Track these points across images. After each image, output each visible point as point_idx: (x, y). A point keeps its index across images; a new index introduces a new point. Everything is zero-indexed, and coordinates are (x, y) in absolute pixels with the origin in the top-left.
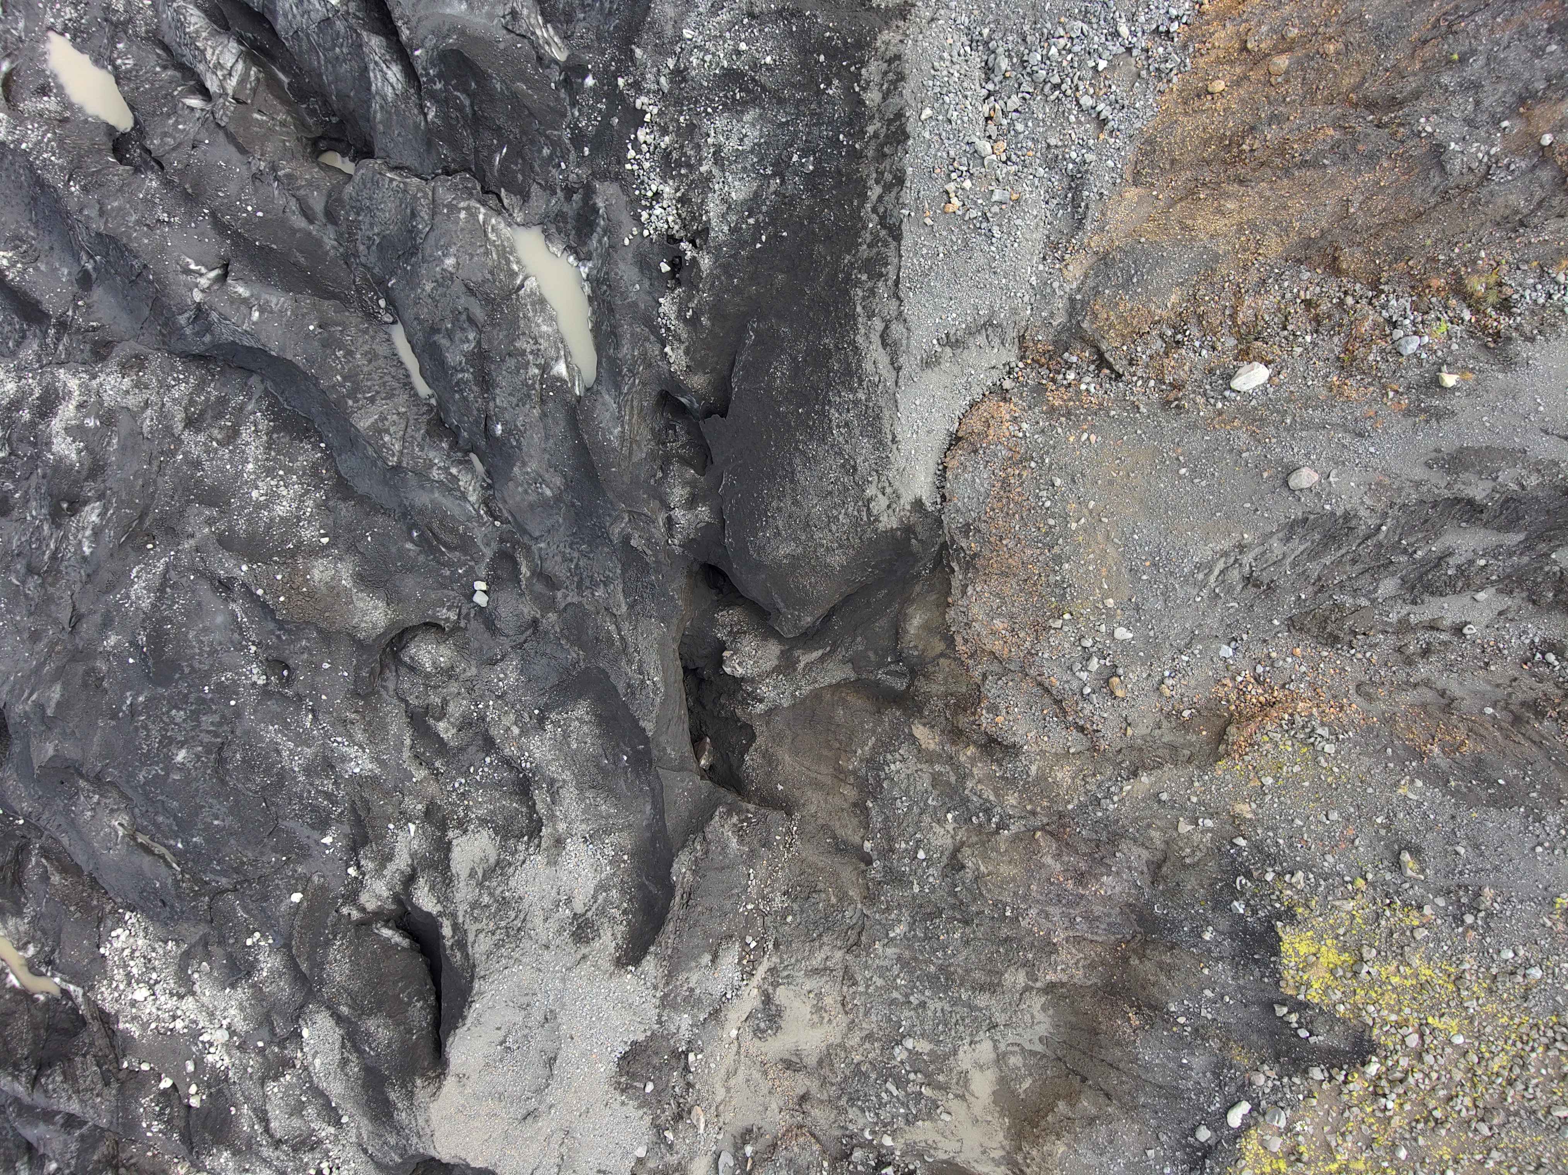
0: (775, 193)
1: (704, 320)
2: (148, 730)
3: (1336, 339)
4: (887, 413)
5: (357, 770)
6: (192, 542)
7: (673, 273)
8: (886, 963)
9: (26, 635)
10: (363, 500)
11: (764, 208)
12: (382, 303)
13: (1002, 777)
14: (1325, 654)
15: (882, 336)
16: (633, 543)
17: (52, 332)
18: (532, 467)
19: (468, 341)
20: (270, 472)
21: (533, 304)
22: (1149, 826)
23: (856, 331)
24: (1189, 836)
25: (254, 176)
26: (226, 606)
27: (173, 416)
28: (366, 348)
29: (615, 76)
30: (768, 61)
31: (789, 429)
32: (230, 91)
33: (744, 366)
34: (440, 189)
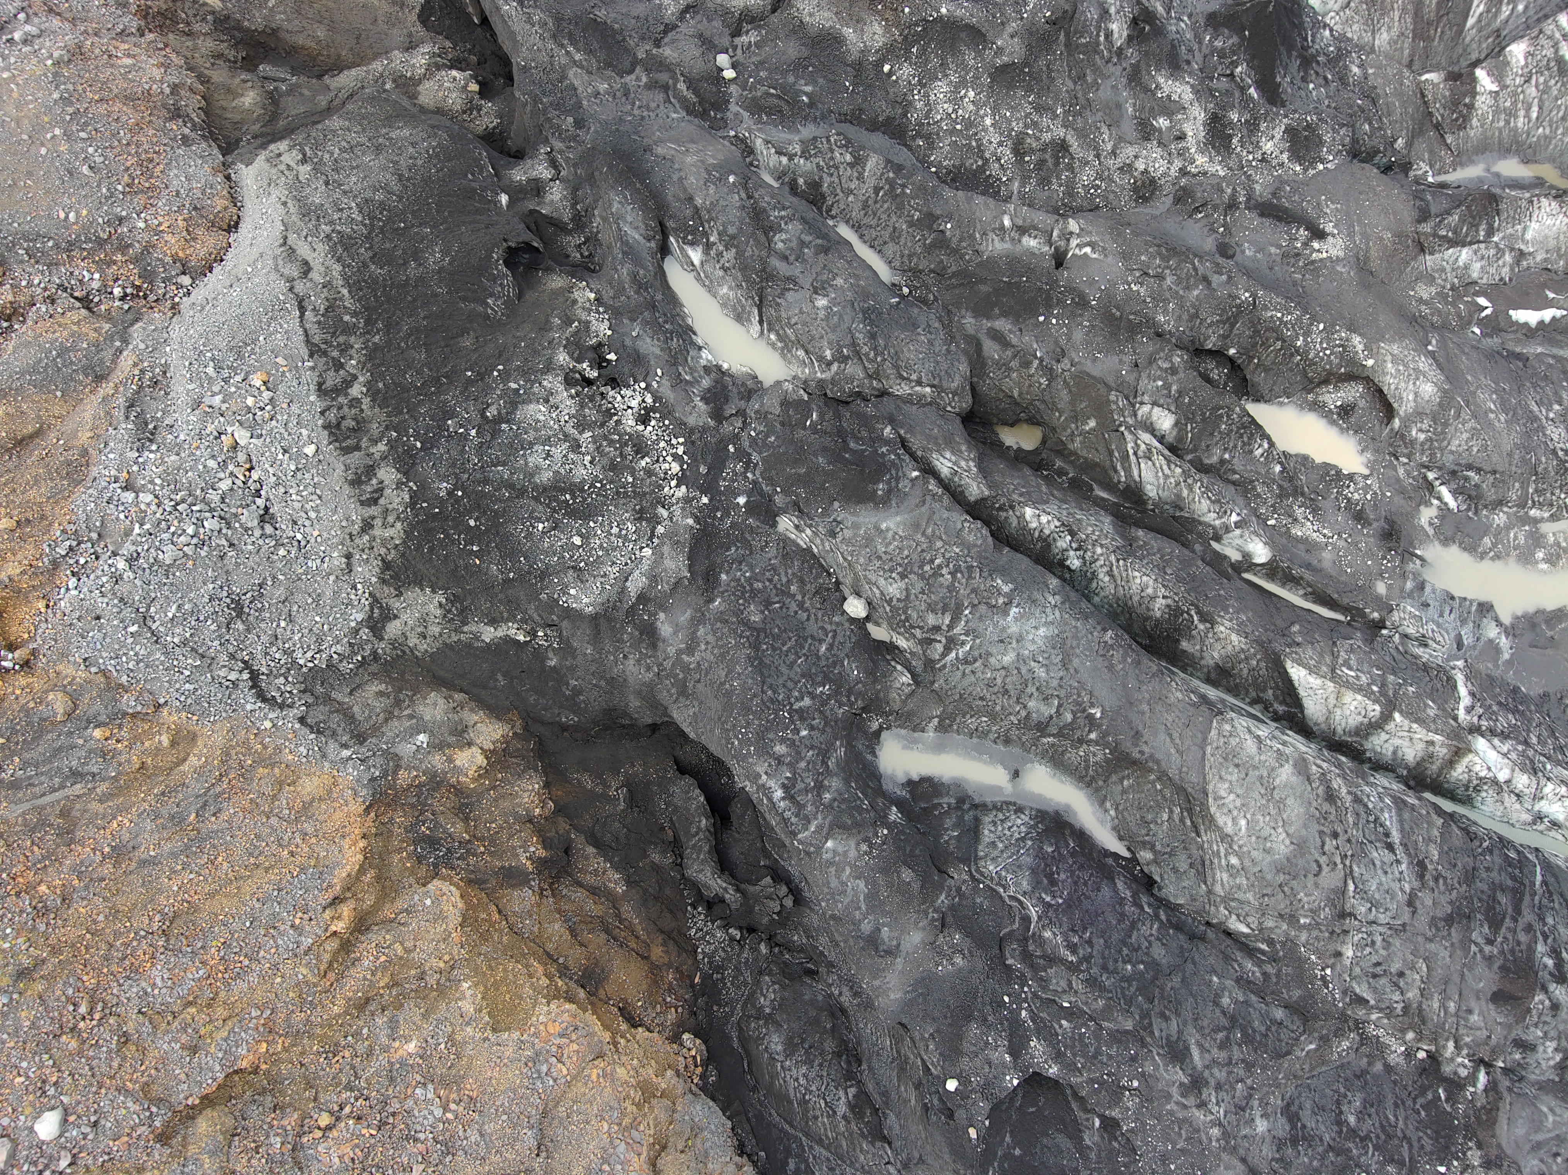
0: (489, 405)
1: (557, 321)
4: (295, 218)
6: (1010, 30)
7: (603, 354)
10: (873, 125)
11: (499, 393)
12: (906, 290)
15: (310, 268)
18: (692, 160)
19: (782, 240)
20: (969, 123)
21: (743, 308)
25: (1063, 354)
27: (1081, 145)
28: (902, 240)
29: (712, 507)
30: (541, 526)
31: (413, 213)
32: (1126, 433)
33: (494, 279)
34: (861, 374)
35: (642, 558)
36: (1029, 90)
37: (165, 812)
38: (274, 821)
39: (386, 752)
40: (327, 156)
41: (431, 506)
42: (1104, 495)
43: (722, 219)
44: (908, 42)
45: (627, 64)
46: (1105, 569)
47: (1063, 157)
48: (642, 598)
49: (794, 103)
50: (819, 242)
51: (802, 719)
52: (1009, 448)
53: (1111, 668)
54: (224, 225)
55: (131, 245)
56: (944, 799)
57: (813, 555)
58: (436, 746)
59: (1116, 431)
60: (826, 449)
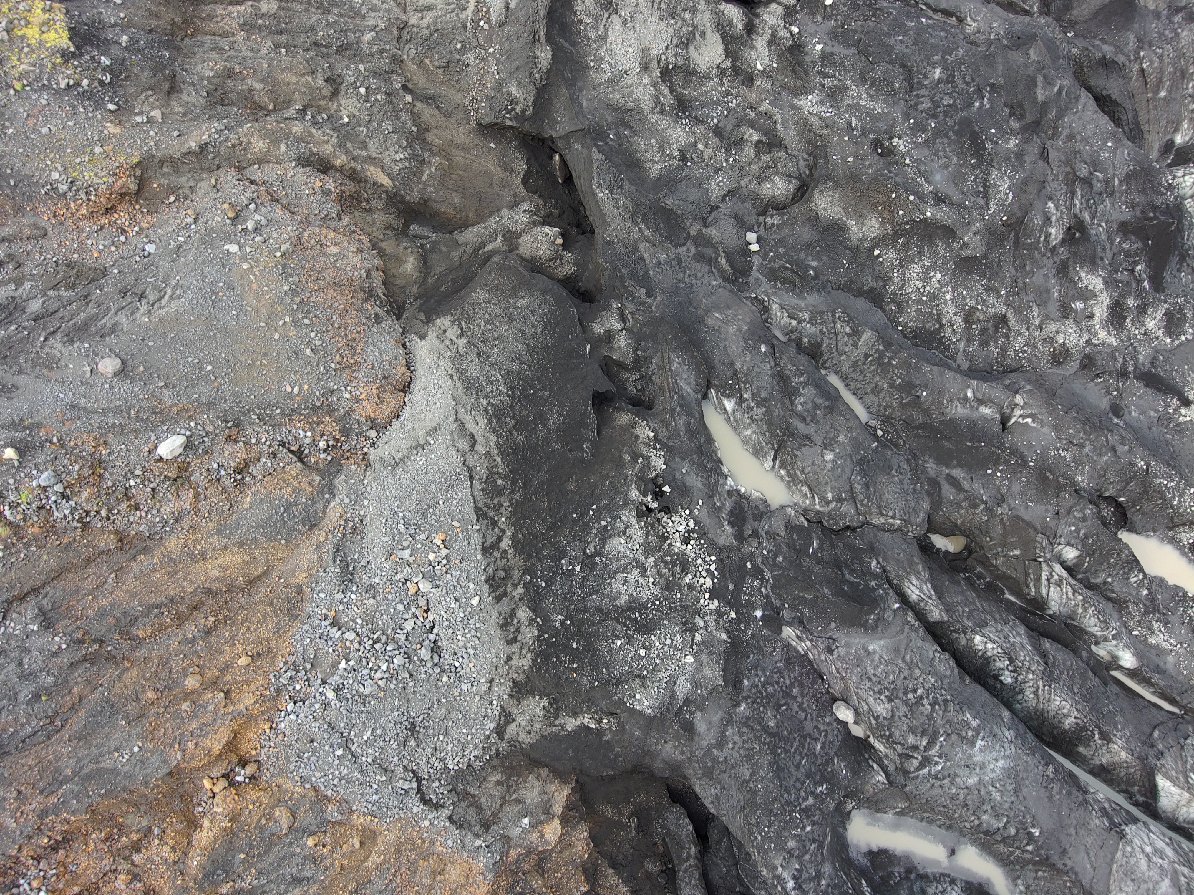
0: (589, 543)
1: (628, 458)
2: (966, 82)
3: (110, 482)
4: (461, 392)
5: (810, 97)
6: (974, 229)
7: (660, 487)
8: (373, 14)
9: (1078, 137)
10: (859, 292)
11: (595, 531)
12: (880, 432)
13: (308, 143)
14: (75, 256)
15: (475, 441)
16: (643, 291)
18: (732, 329)
19: (801, 403)
20: (933, 296)
21: (762, 448)
22: (184, 115)
23: (497, 443)
24: (152, 108)
25: (1003, 500)
26: (935, 188)
27: (1017, 320)
28: (882, 395)
29: (738, 620)
30: (619, 643)
31: (538, 379)
32: (1044, 564)
33: (588, 424)
34: (853, 512)
35: (685, 663)
36: (983, 276)
39: (503, 837)
40: (476, 329)
41: (550, 636)
42: (1013, 599)
43: (757, 383)
44: (896, 235)
45: (682, 239)
46: (1032, 689)
47: (1002, 327)
48: (687, 701)
49: (804, 277)
50: (828, 401)
51: (808, 817)
52: (939, 550)
53: (1050, 798)
54: (401, 387)
55: (337, 410)
56: (896, 869)
57: (810, 662)
58: (533, 826)
59: (1035, 560)
60: (829, 582)
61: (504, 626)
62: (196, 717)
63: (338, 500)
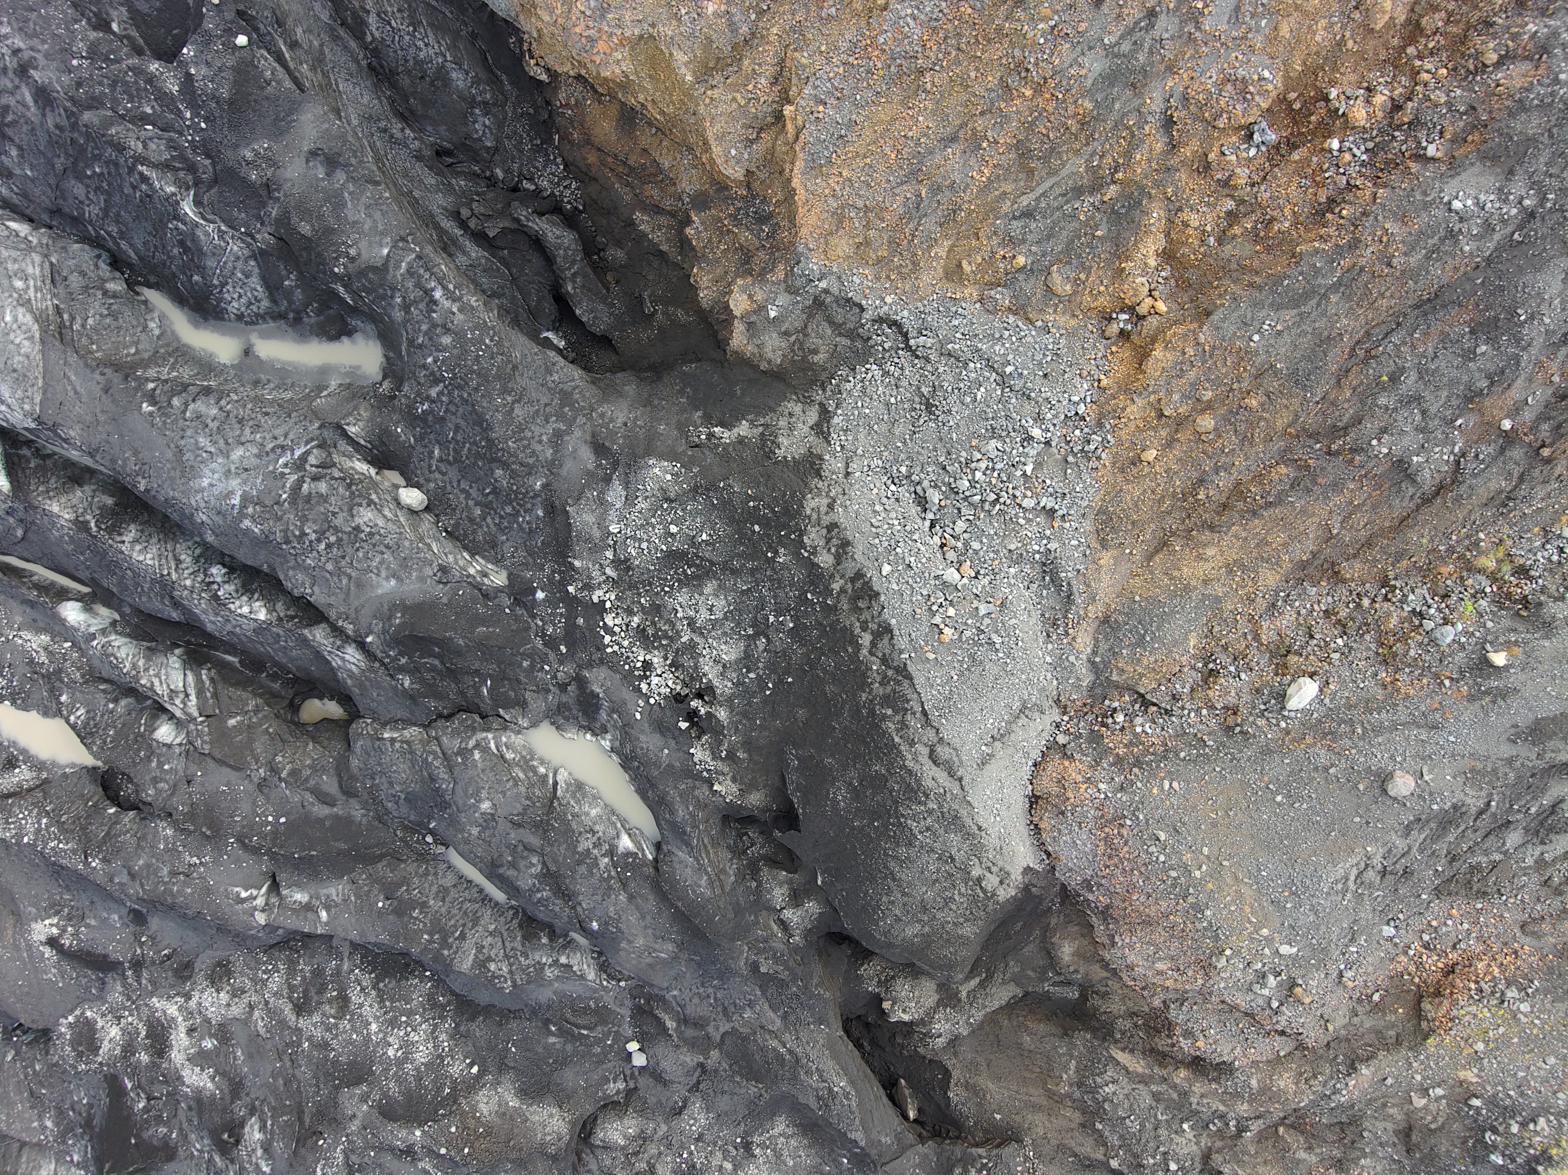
0: (765, 650)
1: (740, 754)
3: (1367, 637)
4: (963, 813)
6: (357, 1121)
7: (692, 725)
10: (488, 1010)
11: (761, 664)
12: (429, 839)
13: (1225, 1092)
14: (1479, 906)
15: (930, 757)
16: (763, 969)
17: (129, 973)
18: (639, 941)
19: (534, 865)
20: (393, 1023)
21: (574, 795)
22: (1384, 1105)
23: (903, 757)
24: (1425, 1108)
25: (260, 786)
26: (416, 1166)
27: (282, 1011)
28: (435, 889)
29: (563, 584)
30: (704, 537)
31: (871, 840)
32: (196, 714)
33: (798, 788)
34: (444, 739)
35: (619, 522)
36: (335, 1062)
37: (947, 193)
38: (860, 204)
39: (796, 292)
40: (963, 890)
41: (788, 535)
42: (229, 657)
43: (594, 881)
44: (454, 1096)
45: (728, 1041)
46: (184, 566)
47: (299, 998)
48: (608, 480)
49: (562, 1020)
50: (501, 871)
51: (433, 373)
53: (136, 452)
54: (1040, 802)
55: (1111, 765)
56: (313, 320)
57: (466, 548)
58: (762, 309)
59: (208, 717)
60: (459, 653)
61: (846, 544)
62: (1191, 384)
63: (1084, 657)
